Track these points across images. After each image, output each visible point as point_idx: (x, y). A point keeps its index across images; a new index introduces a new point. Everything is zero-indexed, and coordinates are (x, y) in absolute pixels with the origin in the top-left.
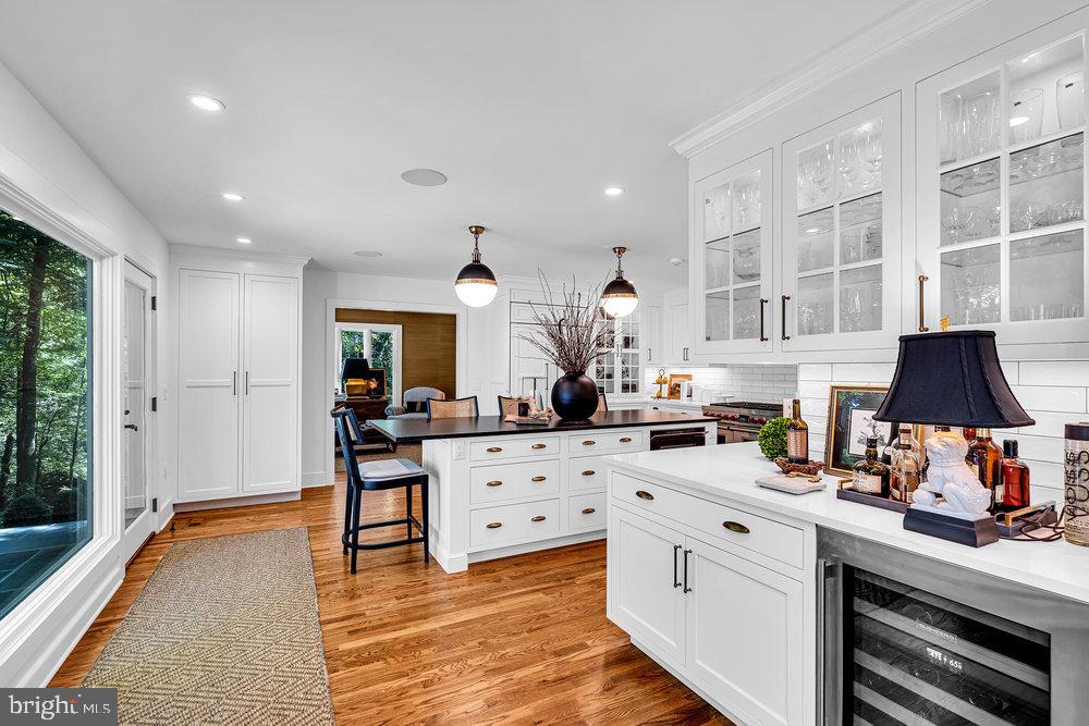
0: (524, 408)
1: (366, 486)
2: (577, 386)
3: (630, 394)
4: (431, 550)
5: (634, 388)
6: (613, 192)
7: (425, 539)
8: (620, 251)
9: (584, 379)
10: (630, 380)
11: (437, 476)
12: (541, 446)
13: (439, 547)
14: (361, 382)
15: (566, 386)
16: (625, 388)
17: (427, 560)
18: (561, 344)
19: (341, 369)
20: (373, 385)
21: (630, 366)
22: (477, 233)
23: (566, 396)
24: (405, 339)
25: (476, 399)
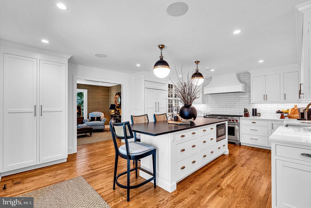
2: (190, 109)
6: (237, 32)
7: (155, 178)
8: (197, 62)
12: (194, 133)
21: (177, 104)
22: (162, 48)
24: (88, 95)
25: (147, 115)
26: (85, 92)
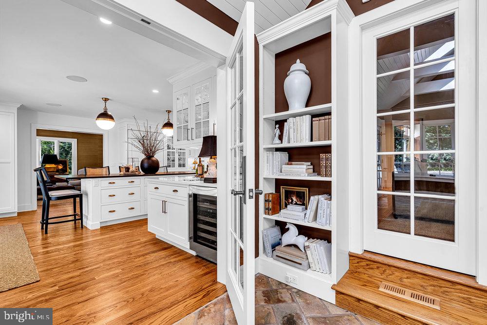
0: (127, 169)
1: (52, 199)
2: (150, 161)
3: (182, 168)
4: (84, 224)
5: (184, 166)
6: (155, 91)
7: (81, 219)
8: (168, 111)
9: (153, 159)
10: (182, 162)
11: (87, 195)
12: (132, 182)
13: (88, 222)
14: (53, 166)
15: (146, 161)
16: (180, 166)
17: (82, 227)
18: (143, 145)
19: (40, 160)
20: (60, 167)
21: (182, 157)
22: (105, 100)
23: (146, 165)
24: (79, 145)
25: (108, 167)
26: (74, 142)
